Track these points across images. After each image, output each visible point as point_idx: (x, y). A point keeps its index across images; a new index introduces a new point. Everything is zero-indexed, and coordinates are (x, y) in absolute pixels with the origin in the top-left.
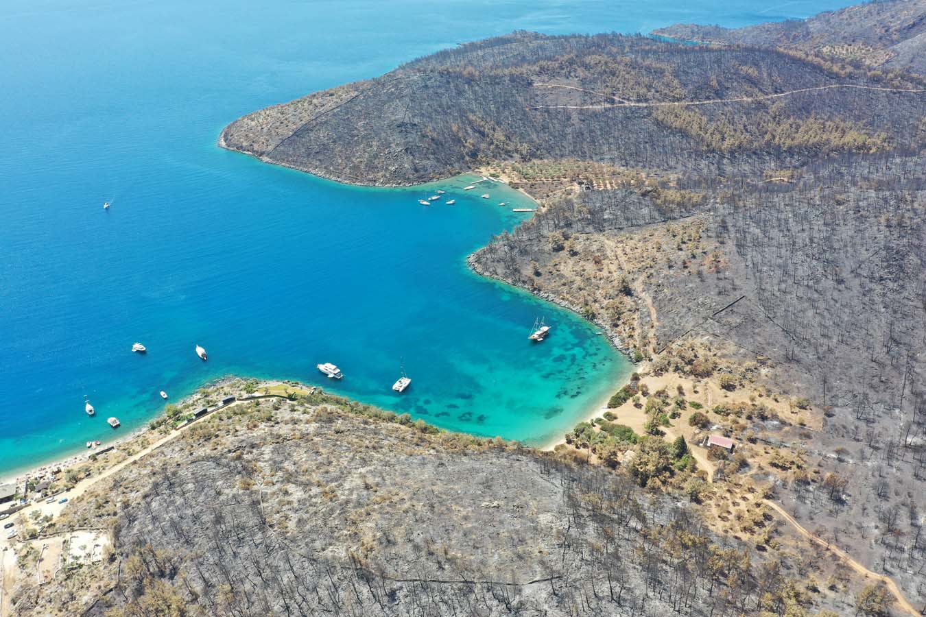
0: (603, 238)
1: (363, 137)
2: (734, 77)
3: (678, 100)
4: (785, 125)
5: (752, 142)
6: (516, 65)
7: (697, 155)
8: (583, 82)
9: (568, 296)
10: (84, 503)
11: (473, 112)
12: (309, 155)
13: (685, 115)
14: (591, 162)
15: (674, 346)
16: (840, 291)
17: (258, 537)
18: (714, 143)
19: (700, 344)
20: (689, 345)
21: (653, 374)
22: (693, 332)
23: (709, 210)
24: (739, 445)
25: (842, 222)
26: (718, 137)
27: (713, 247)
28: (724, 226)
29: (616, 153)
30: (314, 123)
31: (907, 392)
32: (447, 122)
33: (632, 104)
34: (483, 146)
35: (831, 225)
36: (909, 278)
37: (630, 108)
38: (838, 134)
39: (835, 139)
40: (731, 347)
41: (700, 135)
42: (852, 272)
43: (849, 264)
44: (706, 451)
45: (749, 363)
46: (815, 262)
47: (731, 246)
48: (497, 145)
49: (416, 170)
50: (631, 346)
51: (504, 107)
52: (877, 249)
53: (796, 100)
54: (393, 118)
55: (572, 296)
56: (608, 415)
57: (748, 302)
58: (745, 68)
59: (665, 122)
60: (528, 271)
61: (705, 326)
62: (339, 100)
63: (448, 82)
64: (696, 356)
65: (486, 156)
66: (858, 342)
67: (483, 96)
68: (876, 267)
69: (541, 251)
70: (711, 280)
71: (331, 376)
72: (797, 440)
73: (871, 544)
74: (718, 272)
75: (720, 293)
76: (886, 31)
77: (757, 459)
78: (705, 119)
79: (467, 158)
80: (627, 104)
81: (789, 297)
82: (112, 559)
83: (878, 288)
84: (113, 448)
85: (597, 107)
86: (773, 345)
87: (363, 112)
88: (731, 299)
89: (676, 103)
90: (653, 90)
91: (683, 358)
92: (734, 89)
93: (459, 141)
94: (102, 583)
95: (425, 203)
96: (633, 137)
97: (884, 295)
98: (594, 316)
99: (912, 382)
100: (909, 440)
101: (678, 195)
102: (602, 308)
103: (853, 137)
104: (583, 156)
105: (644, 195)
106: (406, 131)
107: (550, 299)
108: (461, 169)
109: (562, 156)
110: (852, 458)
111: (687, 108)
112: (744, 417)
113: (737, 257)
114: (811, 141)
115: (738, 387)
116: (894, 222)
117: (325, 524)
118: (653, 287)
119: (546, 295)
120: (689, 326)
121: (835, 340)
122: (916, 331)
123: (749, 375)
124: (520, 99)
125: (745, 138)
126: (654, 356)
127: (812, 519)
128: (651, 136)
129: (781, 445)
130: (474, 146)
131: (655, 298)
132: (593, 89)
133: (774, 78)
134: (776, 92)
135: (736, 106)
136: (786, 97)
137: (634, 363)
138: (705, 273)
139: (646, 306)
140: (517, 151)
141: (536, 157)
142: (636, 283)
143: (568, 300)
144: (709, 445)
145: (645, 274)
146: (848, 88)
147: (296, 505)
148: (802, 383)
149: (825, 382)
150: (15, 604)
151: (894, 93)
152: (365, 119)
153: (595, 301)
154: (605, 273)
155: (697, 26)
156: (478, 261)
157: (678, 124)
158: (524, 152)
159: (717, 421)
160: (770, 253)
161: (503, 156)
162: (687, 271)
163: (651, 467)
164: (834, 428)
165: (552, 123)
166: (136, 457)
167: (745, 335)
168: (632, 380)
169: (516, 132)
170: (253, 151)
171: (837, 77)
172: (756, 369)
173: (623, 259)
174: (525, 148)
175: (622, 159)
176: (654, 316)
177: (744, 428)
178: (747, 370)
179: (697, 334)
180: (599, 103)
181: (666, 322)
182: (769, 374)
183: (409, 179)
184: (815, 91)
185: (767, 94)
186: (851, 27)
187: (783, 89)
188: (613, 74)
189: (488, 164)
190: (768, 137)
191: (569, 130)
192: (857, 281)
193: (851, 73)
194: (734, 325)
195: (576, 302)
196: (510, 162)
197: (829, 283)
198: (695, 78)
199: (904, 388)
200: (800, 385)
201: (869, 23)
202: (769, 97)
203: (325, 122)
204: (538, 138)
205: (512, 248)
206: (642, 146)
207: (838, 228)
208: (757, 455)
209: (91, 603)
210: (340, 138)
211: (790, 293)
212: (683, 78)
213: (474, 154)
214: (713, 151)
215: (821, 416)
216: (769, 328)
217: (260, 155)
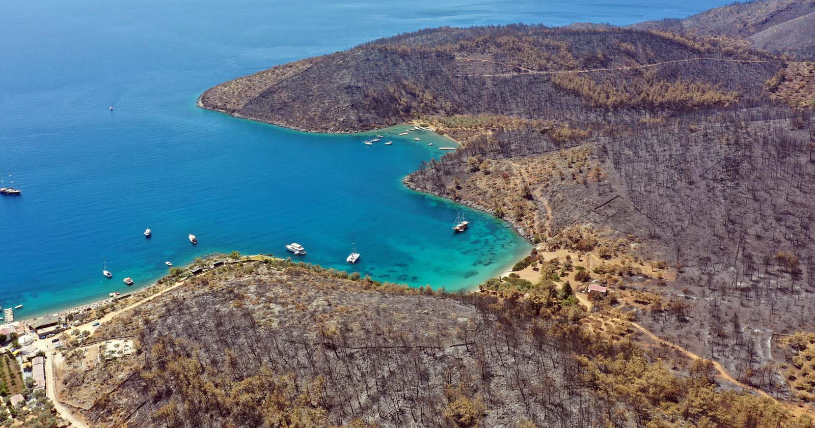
0: (509, 162)
1: (317, 97)
2: (616, 51)
3: (572, 69)
4: (657, 87)
5: (631, 99)
6: (442, 44)
7: (587, 110)
8: (495, 56)
9: (483, 202)
10: (113, 324)
11: (406, 79)
12: (272, 111)
13: (577, 79)
14: (502, 116)
15: (564, 231)
16: (691, 189)
17: (251, 332)
18: (600, 101)
19: (585, 229)
20: (576, 230)
21: (548, 251)
22: (579, 221)
23: (594, 141)
24: (611, 291)
25: (694, 144)
26: (603, 95)
27: (596, 165)
28: (604, 150)
29: (522, 109)
30: (277, 87)
31: (740, 255)
32: (385, 86)
33: (535, 73)
34: (414, 104)
35: (686, 146)
36: (743, 179)
37: (533, 75)
38: (699, 94)
39: (697, 97)
40: (608, 230)
41: (589, 94)
42: (700, 176)
43: (698, 171)
44: (587, 295)
45: (622, 240)
46: (673, 171)
47: (609, 163)
48: (426, 103)
49: (360, 121)
50: (532, 233)
51: (431, 75)
52: (719, 160)
53: (665, 69)
54: (341, 83)
55: (485, 202)
56: (513, 275)
57: (621, 200)
58: (624, 45)
59: (561, 85)
60: (451, 186)
61: (589, 217)
62: (296, 70)
63: (386, 57)
64: (581, 237)
65: (417, 111)
66: (704, 223)
67: (415, 67)
68: (718, 173)
69: (462, 172)
70: (594, 187)
71: (297, 252)
72: (656, 287)
73: (705, 343)
74: (599, 181)
75: (600, 195)
76: (745, 26)
77: (625, 299)
78: (593, 82)
79: (402, 113)
80: (530, 72)
81: (652, 195)
82: (139, 352)
83: (719, 187)
84: (130, 295)
85: (507, 75)
86: (640, 227)
87: (317, 78)
88: (608, 199)
89: (570, 72)
90: (551, 62)
91: (571, 238)
92: (616, 60)
93: (396, 100)
94: (132, 367)
95: (369, 143)
96: (536, 97)
97: (724, 191)
98: (503, 215)
99: (744, 249)
100: (739, 284)
101: (570, 132)
102: (509, 209)
103: (711, 95)
104: (496, 112)
105: (543, 132)
106: (352, 92)
107: (468, 205)
108: (397, 121)
109: (479, 112)
110: (696, 296)
111: (579, 74)
112: (616, 274)
113: (614, 170)
114: (678, 99)
115: (613, 257)
116: (732, 142)
117: (300, 323)
118: (549, 193)
119: (465, 202)
120: (576, 217)
121: (687, 223)
122: (747, 214)
123: (621, 248)
124: (444, 69)
125: (625, 96)
126: (549, 239)
127: (663, 331)
128: (550, 96)
129: (644, 290)
130: (407, 104)
131: (550, 200)
132: (503, 62)
133: (648, 52)
134: (650, 63)
135: (618, 73)
136: (657, 67)
137: (533, 244)
138: (588, 181)
139: (543, 206)
140: (442, 108)
141: (458, 113)
142: (535, 192)
143: (482, 205)
144: (589, 291)
145: (543, 185)
146: (707, 60)
147: (277, 314)
148: (661, 252)
149: (679, 250)
150: (66, 384)
151: (744, 63)
152: (318, 83)
153: (504, 205)
154: (512, 185)
155: (592, 24)
156: (412, 180)
157: (571, 86)
158: (448, 109)
159: (596, 277)
160: (640, 167)
161: (431, 112)
162: (575, 181)
163: (544, 301)
164: (685, 280)
165: (471, 87)
166: (151, 298)
167: (619, 222)
168: (532, 254)
169: (441, 94)
170: (226, 109)
171: (698, 52)
172: (627, 244)
173: (525, 175)
174: (448, 105)
175: (527, 114)
176: (549, 212)
177: (616, 281)
178: (620, 245)
179: (582, 222)
180: (509, 72)
181: (558, 215)
182: (637, 247)
183: (354, 127)
184: (680, 62)
185: (642, 64)
186: (716, 23)
187: (655, 61)
188: (519, 50)
189: (419, 118)
190: (643, 95)
191: (484, 92)
192: (704, 182)
193: (709, 49)
194: (610, 215)
195: (489, 206)
196: (436, 116)
197: (682, 184)
198: (585, 53)
199: (738, 253)
200: (660, 254)
201: (731, 20)
202: (644, 66)
203: (286, 87)
204: (459, 98)
205: (438, 170)
206: (543, 104)
207: (690, 148)
208: (625, 296)
209: (126, 378)
210: (298, 98)
211: (654, 192)
212: (576, 52)
213: (407, 110)
214: (600, 106)
215: (675, 272)
216: (637, 217)
217: (232, 112)
